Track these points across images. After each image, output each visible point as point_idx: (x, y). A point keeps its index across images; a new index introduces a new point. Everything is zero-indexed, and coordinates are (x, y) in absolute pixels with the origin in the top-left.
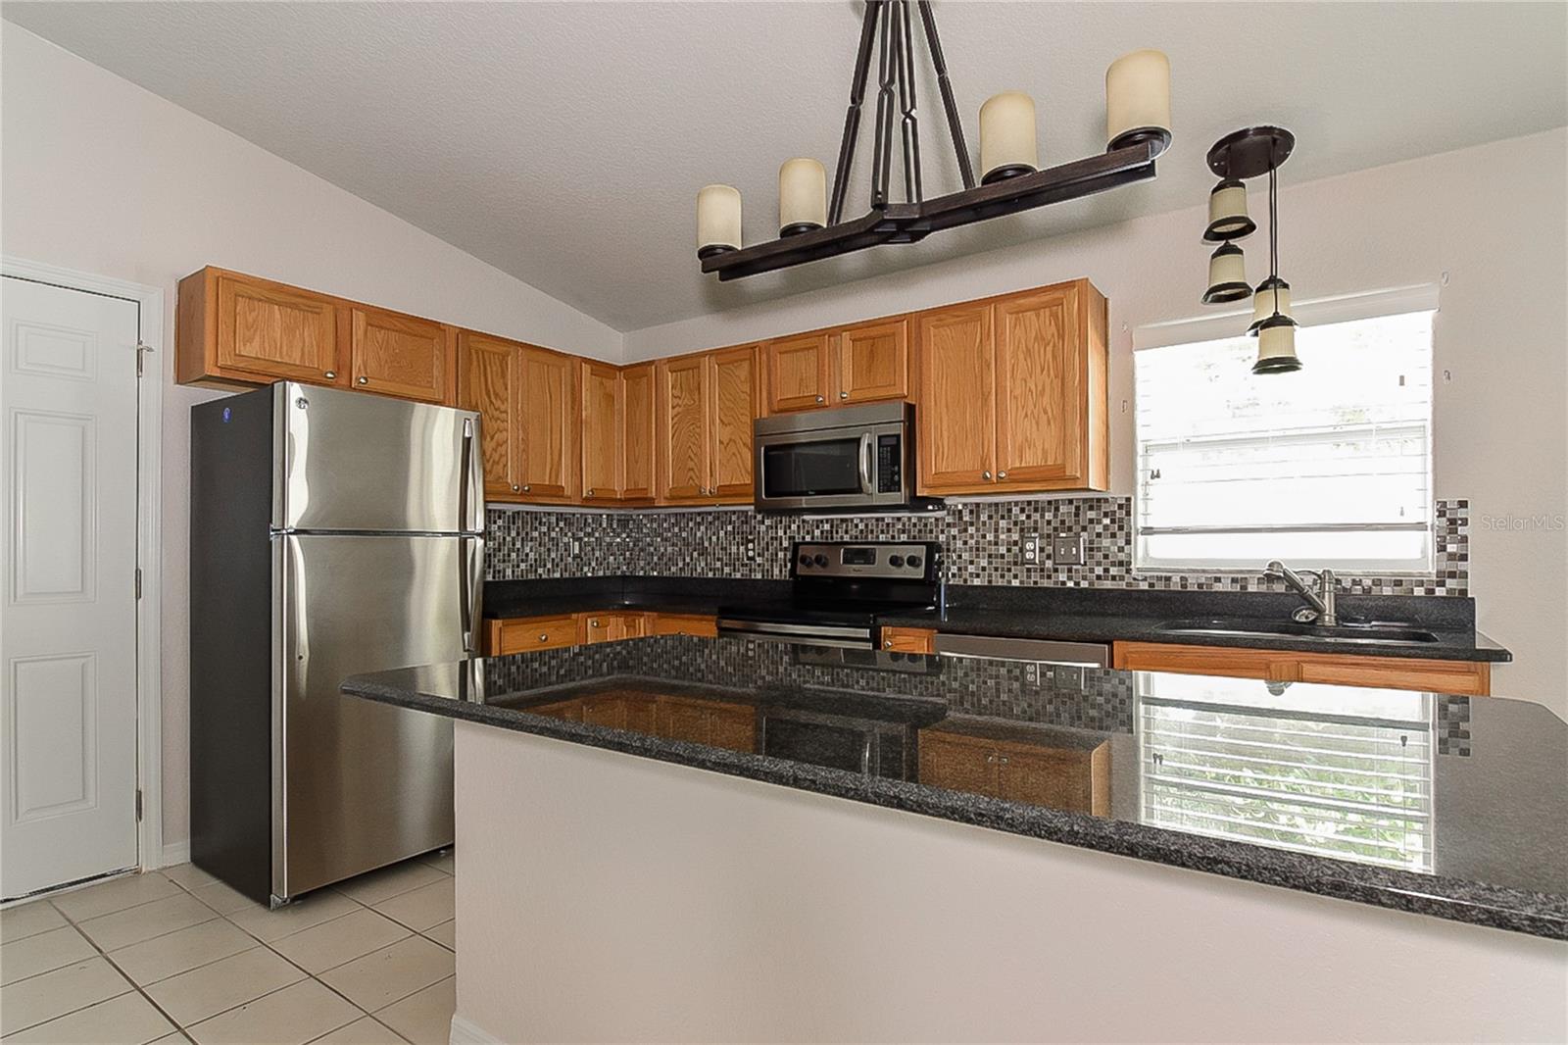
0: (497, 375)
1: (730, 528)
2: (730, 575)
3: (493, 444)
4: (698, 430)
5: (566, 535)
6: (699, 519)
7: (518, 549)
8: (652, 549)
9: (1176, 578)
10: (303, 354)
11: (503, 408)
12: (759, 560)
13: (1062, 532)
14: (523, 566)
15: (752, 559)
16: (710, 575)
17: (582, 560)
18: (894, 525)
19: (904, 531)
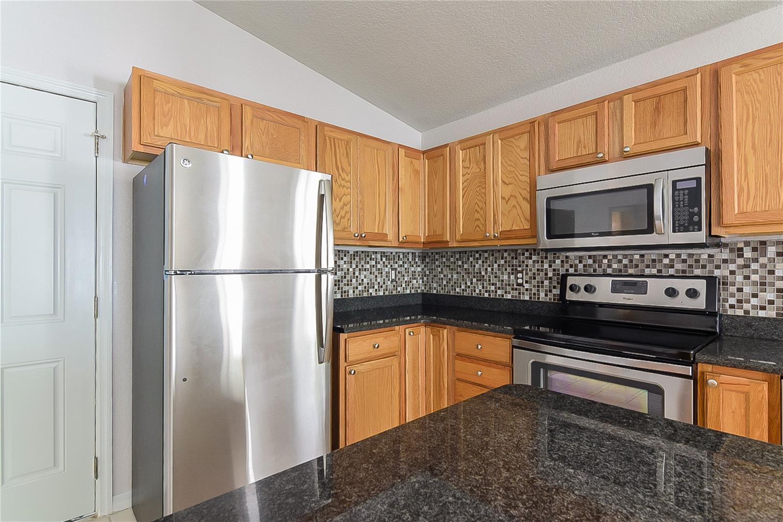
0: (343, 155)
1: (502, 262)
2: (503, 296)
3: (341, 204)
4: (483, 191)
5: (387, 266)
6: (477, 255)
7: (357, 277)
8: (442, 276)
10: (206, 136)
11: (347, 178)
12: (527, 286)
14: (360, 288)
15: (521, 285)
16: (486, 295)
17: (397, 283)
18: (661, 261)
19: (672, 267)
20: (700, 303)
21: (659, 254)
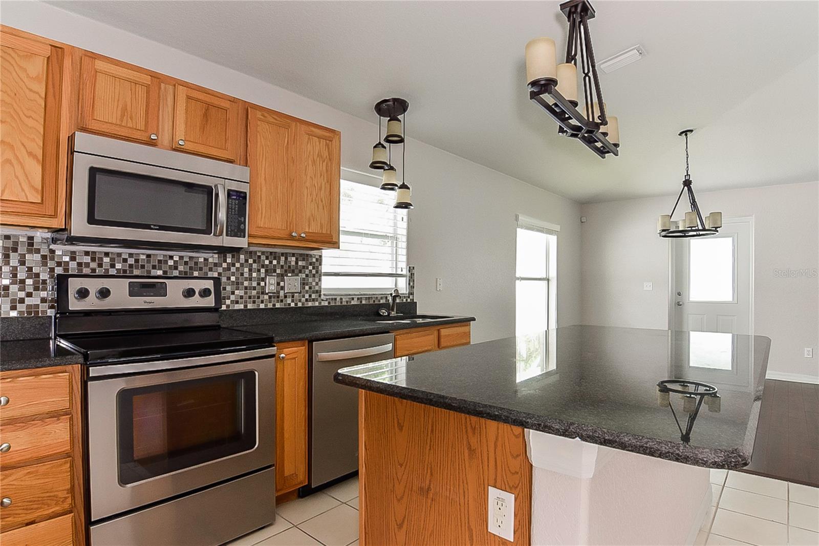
9: (338, 299)
13: (290, 273)
18: (166, 262)
19: (176, 268)
20: (210, 302)
21: (165, 256)
